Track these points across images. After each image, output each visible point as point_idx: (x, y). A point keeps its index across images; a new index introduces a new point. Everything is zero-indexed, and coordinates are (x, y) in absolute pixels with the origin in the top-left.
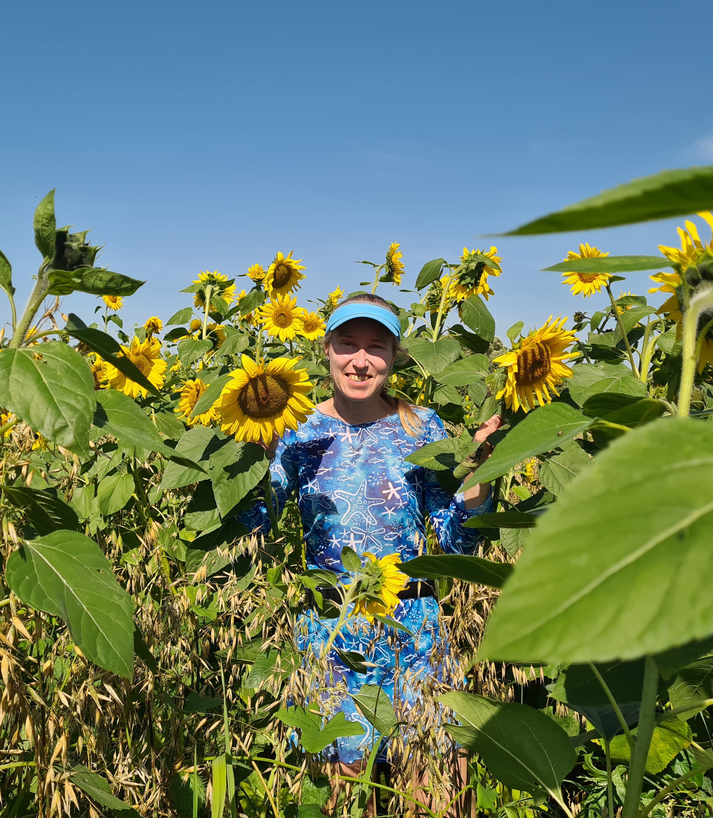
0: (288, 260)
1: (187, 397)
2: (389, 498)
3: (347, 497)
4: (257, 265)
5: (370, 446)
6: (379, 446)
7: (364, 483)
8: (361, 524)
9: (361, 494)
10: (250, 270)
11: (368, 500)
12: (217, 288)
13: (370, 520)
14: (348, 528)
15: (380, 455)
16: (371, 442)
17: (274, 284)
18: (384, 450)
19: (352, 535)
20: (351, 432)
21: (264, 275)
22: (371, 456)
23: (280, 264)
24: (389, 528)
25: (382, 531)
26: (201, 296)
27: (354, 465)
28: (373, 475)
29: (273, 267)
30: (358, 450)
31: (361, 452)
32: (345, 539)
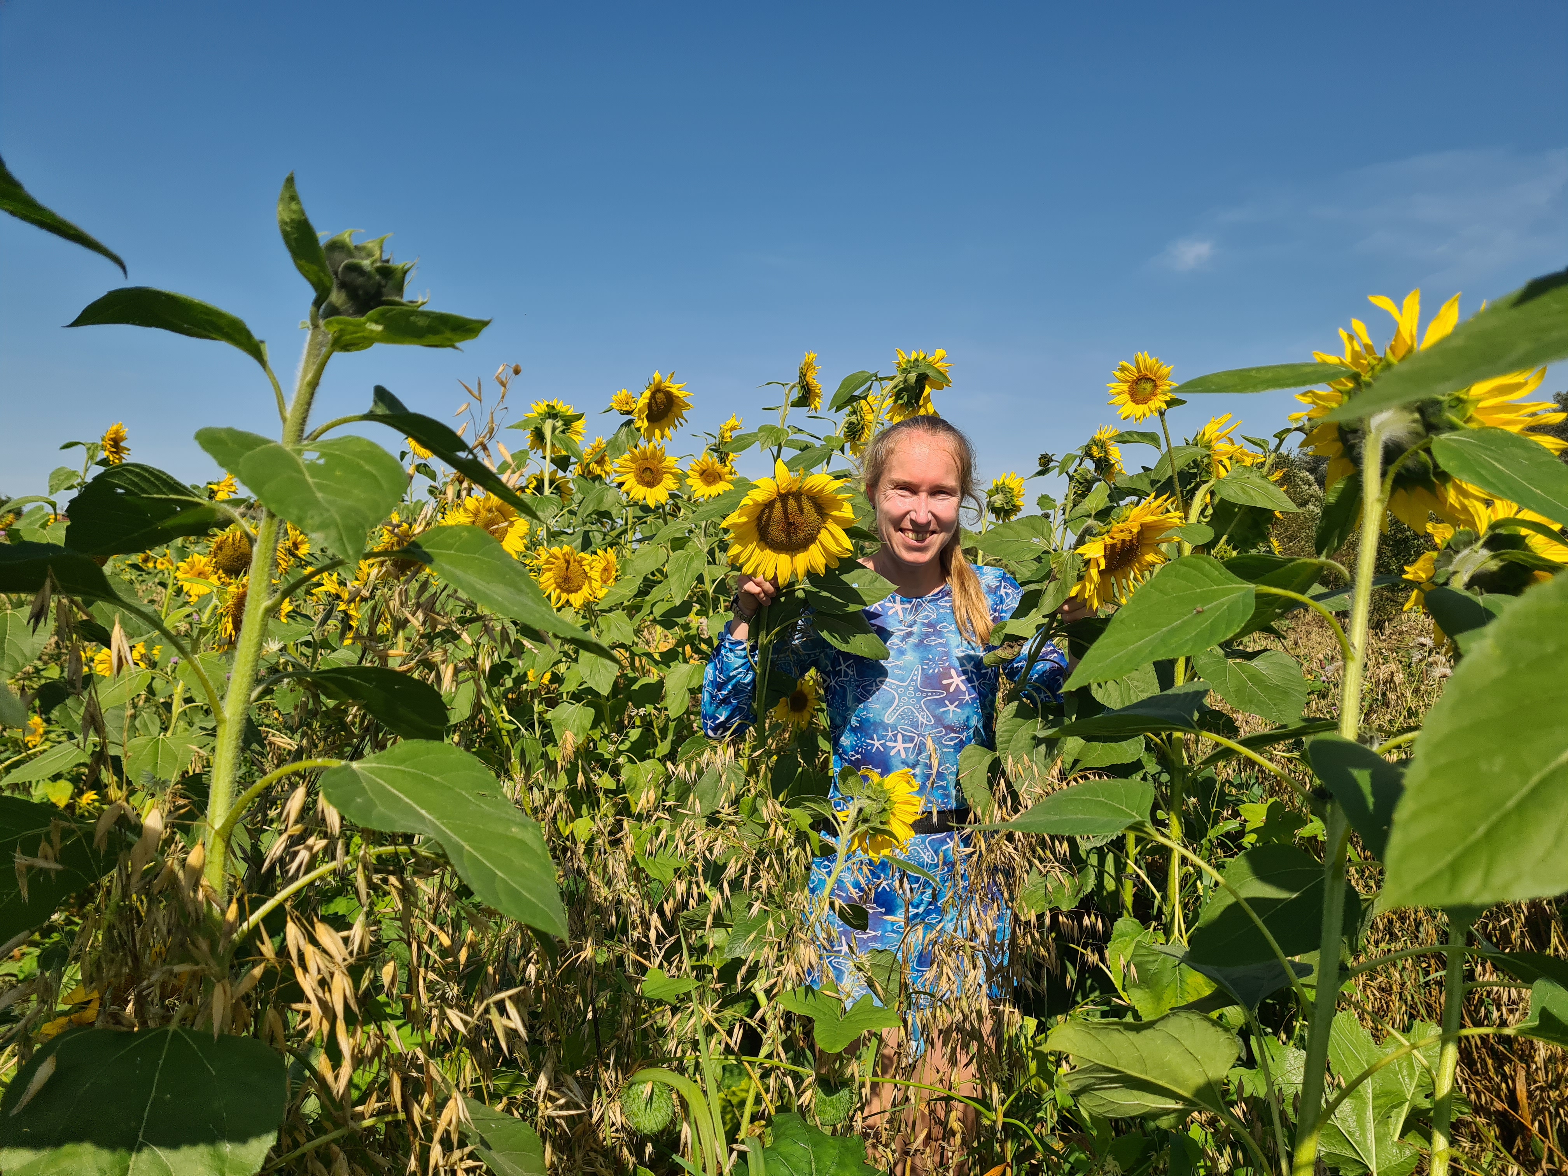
0: (667, 384)
1: (550, 570)
2: (952, 689)
3: (894, 687)
4: (624, 391)
5: (926, 621)
6: (938, 622)
7: (917, 670)
8: (913, 722)
9: (913, 683)
10: (614, 398)
11: (922, 692)
12: (559, 424)
13: (923, 717)
14: (894, 728)
15: (939, 634)
16: (927, 617)
17: (649, 418)
18: (944, 627)
19: (899, 736)
20: (902, 602)
21: (634, 406)
22: (927, 635)
23: (658, 390)
24: (950, 729)
25: (941, 732)
26: (539, 435)
27: (904, 646)
28: (930, 660)
29: (647, 394)
30: (911, 626)
31: (915, 629)
32: (891, 740)
